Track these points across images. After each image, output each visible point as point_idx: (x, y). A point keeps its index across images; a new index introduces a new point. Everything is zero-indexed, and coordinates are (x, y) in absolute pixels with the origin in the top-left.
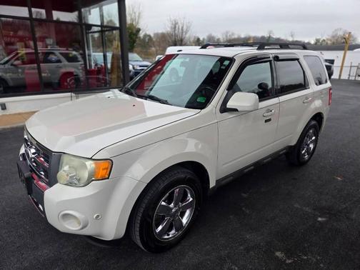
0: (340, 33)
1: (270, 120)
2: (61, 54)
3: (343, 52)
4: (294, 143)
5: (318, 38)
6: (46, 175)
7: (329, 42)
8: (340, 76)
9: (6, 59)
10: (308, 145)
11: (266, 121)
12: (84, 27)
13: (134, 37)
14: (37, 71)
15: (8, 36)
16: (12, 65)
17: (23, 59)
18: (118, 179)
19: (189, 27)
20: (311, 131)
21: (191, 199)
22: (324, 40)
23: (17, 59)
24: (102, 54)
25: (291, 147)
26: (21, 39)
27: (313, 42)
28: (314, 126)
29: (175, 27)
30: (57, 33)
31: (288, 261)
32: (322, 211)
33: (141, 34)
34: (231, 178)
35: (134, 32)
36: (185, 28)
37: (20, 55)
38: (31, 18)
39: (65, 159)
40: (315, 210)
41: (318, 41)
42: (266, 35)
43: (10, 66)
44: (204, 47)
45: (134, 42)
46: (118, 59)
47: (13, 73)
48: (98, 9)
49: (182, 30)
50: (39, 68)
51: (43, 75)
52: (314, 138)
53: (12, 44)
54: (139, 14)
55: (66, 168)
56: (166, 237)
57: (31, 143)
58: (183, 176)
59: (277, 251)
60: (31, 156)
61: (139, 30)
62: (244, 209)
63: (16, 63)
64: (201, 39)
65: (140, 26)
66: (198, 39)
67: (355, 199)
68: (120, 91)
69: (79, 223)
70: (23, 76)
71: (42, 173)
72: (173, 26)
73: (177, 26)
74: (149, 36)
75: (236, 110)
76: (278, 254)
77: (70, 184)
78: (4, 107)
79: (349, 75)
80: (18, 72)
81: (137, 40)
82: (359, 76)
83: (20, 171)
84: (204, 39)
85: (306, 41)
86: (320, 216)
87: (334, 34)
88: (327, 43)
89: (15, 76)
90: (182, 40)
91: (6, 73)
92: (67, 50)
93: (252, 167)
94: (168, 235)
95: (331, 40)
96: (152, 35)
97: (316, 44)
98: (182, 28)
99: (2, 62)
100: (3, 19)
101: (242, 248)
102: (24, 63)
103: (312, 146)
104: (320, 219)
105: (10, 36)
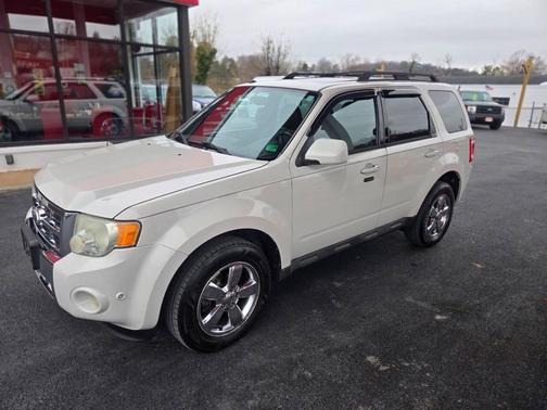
0: (523, 58)
1: (372, 179)
2: (97, 85)
3: (521, 86)
4: (413, 213)
5: (488, 64)
6: (58, 243)
7: (505, 71)
8: (516, 122)
9: (17, 92)
10: (438, 219)
11: (366, 180)
12: (129, 47)
13: (207, 62)
14: (58, 110)
15: (22, 59)
16: (25, 101)
17: (40, 93)
18: (149, 248)
19: (290, 47)
20: (441, 198)
21: (254, 282)
22: (498, 68)
23: (33, 93)
24: (154, 86)
25: (409, 219)
26: (43, 64)
27: (480, 72)
28: (445, 191)
29: (268, 48)
30: (91, 55)
31: (383, 368)
32: (443, 307)
33: (219, 58)
34: (316, 257)
35: (208, 54)
36: (283, 49)
37: (36, 87)
38: (51, 35)
39: (81, 220)
40: (434, 304)
41: (487, 69)
42: (409, 60)
43: (22, 103)
44: (290, 77)
45: (207, 69)
46: (177, 94)
47: (26, 112)
48: (150, 21)
49: (279, 52)
50: (62, 106)
51: (68, 116)
52: (446, 208)
53: (29, 70)
54: (216, 28)
55: (82, 233)
56: (218, 331)
57: (40, 202)
58: (240, 249)
59: (370, 355)
60: (39, 218)
61: (214, 52)
62: (333, 301)
63: (30, 97)
64: (310, 66)
65: (216, 46)
66: (305, 66)
67: (495, 293)
68: (168, 137)
69: (98, 305)
70: (39, 117)
71: (52, 241)
72: (266, 47)
73: (271, 46)
74: (232, 60)
75: (316, 163)
76: (371, 359)
77: (86, 253)
78: (10, 160)
79: (531, 121)
80: (32, 112)
81: (212, 66)
82: (544, 123)
83: (24, 240)
84: (314, 66)
85: (471, 70)
86: (439, 314)
87: (514, 59)
88: (502, 73)
89: (27, 116)
90: (278, 68)
91: (15, 111)
92: (106, 80)
93: (348, 245)
94: (221, 329)
95: (508, 69)
96: (236, 60)
97: (485, 74)
98: (279, 49)
99: (11, 96)
100: (17, 35)
101: (322, 350)
102: (42, 98)
103: (444, 220)
104: (438, 317)
105: (27, 60)
